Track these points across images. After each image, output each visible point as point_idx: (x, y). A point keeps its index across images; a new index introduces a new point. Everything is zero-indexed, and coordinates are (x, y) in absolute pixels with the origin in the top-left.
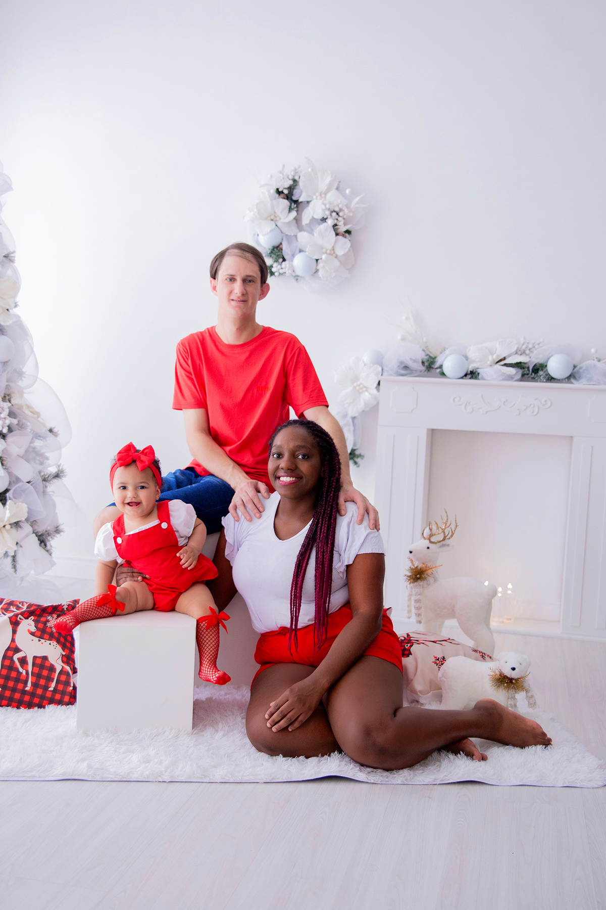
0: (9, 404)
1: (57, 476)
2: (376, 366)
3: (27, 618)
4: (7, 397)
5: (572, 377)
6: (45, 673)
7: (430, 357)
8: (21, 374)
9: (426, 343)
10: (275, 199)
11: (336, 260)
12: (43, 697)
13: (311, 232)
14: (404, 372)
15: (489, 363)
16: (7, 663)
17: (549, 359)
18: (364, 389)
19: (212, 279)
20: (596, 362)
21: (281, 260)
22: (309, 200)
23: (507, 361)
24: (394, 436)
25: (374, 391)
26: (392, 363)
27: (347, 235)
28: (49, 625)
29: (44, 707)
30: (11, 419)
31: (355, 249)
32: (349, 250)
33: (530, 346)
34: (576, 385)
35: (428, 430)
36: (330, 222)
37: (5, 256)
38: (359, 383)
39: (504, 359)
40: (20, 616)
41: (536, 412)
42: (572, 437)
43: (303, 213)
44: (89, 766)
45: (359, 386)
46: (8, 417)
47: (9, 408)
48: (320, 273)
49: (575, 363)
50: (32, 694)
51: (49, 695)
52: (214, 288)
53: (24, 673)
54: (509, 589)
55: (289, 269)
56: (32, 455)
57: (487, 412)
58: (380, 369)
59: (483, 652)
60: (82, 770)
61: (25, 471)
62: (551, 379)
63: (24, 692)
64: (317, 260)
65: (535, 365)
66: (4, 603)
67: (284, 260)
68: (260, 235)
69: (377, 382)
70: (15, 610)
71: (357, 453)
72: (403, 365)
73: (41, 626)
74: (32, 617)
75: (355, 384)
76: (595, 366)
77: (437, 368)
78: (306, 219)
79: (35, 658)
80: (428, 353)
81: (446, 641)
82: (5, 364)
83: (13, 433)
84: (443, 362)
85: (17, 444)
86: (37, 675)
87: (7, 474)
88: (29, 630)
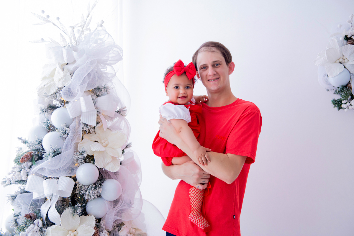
10: (344, 45)
21: (350, 97)
37: (118, 112)
67: (353, 97)
68: (330, 77)
82: (116, 202)
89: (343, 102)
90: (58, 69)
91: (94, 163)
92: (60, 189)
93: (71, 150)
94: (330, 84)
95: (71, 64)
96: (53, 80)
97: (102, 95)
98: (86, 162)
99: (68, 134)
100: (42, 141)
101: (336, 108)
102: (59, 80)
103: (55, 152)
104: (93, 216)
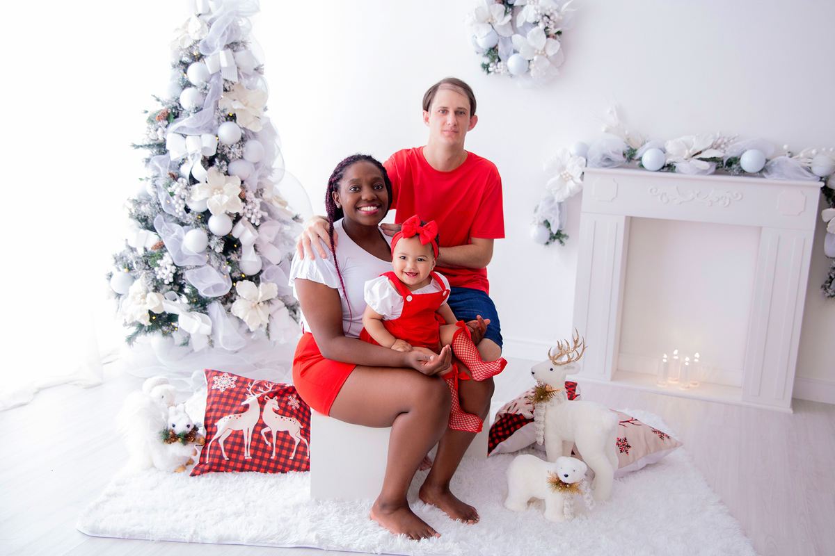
0: (261, 200)
2: (581, 157)
3: (272, 398)
4: (259, 192)
5: (764, 171)
6: (286, 445)
7: (632, 149)
8: (270, 170)
9: (628, 135)
10: (493, 4)
11: (546, 59)
12: (285, 465)
13: (524, 35)
14: (606, 164)
15: (685, 156)
16: (256, 436)
17: (743, 152)
18: (570, 178)
19: (425, 111)
20: (787, 158)
21: (497, 60)
22: (523, 4)
23: (703, 155)
24: (595, 222)
25: (579, 181)
26: (596, 155)
27: (557, 36)
28: (289, 404)
29: (286, 473)
30: (262, 212)
31: (564, 48)
32: (559, 50)
33: (726, 141)
34: (768, 179)
35: (627, 217)
36: (541, 26)
37: (255, 69)
39: (700, 152)
40: (266, 396)
41: (727, 204)
42: (761, 228)
43: (518, 17)
44: (317, 537)
45: (565, 174)
46: (260, 211)
47: (260, 203)
48: (532, 73)
49: (768, 157)
50: (277, 462)
51: (290, 463)
52: (427, 120)
53: (270, 445)
54: (696, 358)
55: (503, 70)
56: (282, 239)
57: (681, 203)
58: (584, 160)
59: (662, 431)
60: (312, 539)
61: (274, 255)
62: (742, 172)
63: (270, 460)
64: (529, 61)
65: (729, 159)
66: (254, 384)
67: (500, 60)
68: (478, 38)
69: (581, 173)
70: (262, 391)
71: (563, 233)
72: (605, 158)
73: (283, 405)
74: (276, 397)
75: (562, 173)
76: (786, 162)
77: (636, 161)
78: (519, 24)
79: (278, 432)
80: (629, 145)
81: (628, 421)
82: (256, 165)
83: (265, 223)
84: (643, 154)
85: (268, 231)
86: (280, 447)
87: (260, 258)
88: (273, 409)
89: (491, 65)
90: (194, 18)
91: (235, 122)
92: (205, 145)
93: (212, 108)
94: (479, 47)
95: (204, 14)
96: (187, 32)
97: (239, 51)
98: (227, 120)
99: (208, 90)
100: (179, 98)
101: (485, 72)
102: (196, 32)
103: (197, 108)
104: (237, 176)
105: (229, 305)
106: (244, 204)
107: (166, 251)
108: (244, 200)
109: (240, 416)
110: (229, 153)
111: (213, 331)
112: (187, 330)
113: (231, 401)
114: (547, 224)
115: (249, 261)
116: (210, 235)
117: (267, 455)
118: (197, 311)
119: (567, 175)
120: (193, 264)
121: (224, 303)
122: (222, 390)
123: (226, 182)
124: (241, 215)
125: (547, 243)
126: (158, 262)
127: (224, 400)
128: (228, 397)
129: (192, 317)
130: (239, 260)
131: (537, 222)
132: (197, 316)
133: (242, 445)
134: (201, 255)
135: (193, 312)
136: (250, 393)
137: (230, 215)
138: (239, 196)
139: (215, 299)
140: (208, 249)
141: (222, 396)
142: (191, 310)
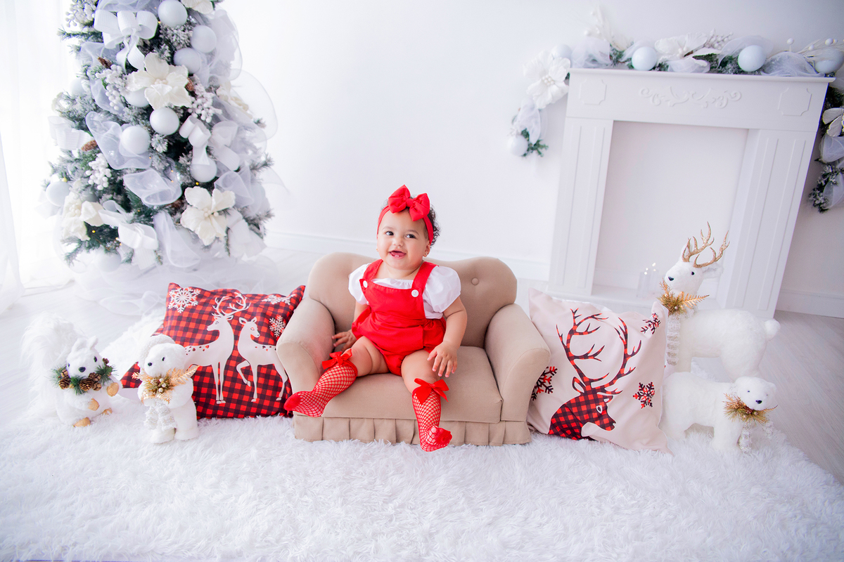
0: (213, 95)
1: (265, 165)
2: (565, 59)
4: (213, 89)
5: (763, 69)
6: (271, 383)
7: (617, 51)
9: (613, 37)
12: (270, 409)
14: (593, 65)
15: (678, 55)
16: (230, 374)
17: (741, 50)
18: (552, 83)
20: (790, 53)
23: (697, 54)
24: (581, 127)
25: (563, 84)
26: (581, 57)
28: (272, 328)
30: (215, 109)
33: (719, 39)
34: (764, 77)
35: (614, 121)
38: (547, 76)
39: (692, 53)
41: (724, 105)
42: (748, 130)
45: (547, 79)
46: (212, 107)
47: (213, 98)
49: (768, 55)
50: (259, 405)
51: (277, 406)
53: (249, 384)
56: (241, 145)
57: (674, 105)
58: (569, 62)
61: (231, 160)
62: (739, 71)
63: (250, 404)
65: (725, 58)
69: (566, 75)
70: (234, 308)
71: (541, 143)
72: (591, 58)
73: (264, 329)
74: (255, 319)
75: (543, 78)
76: (789, 57)
77: (626, 61)
79: (260, 367)
80: (614, 47)
82: (209, 56)
83: (220, 123)
84: (633, 54)
85: (223, 134)
86: (263, 386)
87: (214, 163)
88: (252, 336)
91: (179, 1)
105: (178, 215)
106: (193, 98)
107: (100, 152)
108: (193, 94)
109: (208, 347)
110: (173, 35)
111: (161, 246)
112: (129, 245)
113: (192, 325)
114: (526, 134)
115: (201, 165)
116: (152, 133)
117: (246, 398)
118: (140, 222)
119: (549, 79)
120: (134, 167)
121: (172, 214)
122: (180, 310)
123: (170, 72)
124: (190, 111)
125: (525, 155)
126: (90, 164)
127: (183, 324)
128: (189, 320)
129: (135, 230)
130: (189, 163)
131: (515, 132)
132: (141, 228)
133: (212, 385)
134: (142, 157)
135: (135, 224)
136: (218, 312)
137: (176, 110)
138: (187, 87)
139: (162, 208)
140: (151, 150)
141: (180, 318)
142: (133, 221)
